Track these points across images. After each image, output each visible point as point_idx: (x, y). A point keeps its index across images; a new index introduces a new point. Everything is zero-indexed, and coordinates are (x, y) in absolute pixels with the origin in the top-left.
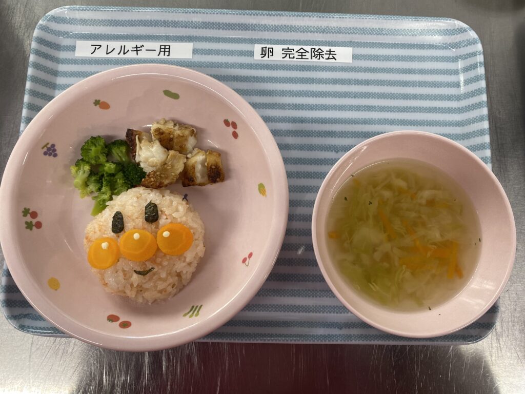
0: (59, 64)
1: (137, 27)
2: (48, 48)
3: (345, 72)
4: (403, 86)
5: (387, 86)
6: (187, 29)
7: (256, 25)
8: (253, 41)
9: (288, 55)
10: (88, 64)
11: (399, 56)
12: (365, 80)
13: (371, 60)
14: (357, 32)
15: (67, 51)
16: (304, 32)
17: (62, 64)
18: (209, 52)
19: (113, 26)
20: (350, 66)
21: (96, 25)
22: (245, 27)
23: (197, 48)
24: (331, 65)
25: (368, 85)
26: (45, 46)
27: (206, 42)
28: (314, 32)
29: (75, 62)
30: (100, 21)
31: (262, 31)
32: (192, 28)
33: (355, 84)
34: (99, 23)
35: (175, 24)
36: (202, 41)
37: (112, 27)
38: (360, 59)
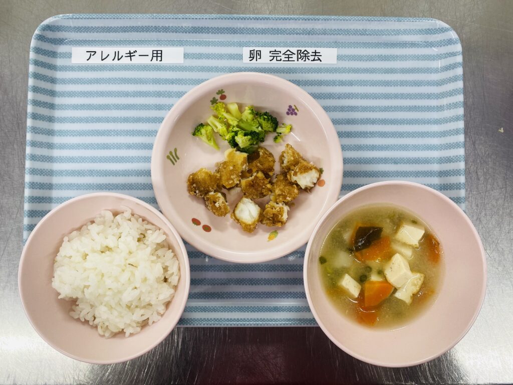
0: (57, 71)
1: (130, 33)
2: (45, 57)
3: (330, 73)
4: (385, 86)
5: (370, 86)
6: (178, 34)
7: (243, 28)
8: (241, 45)
9: (275, 58)
10: (85, 71)
11: (381, 55)
12: (349, 80)
13: (355, 60)
14: (342, 33)
15: (63, 58)
16: (290, 34)
17: (60, 71)
18: (200, 56)
19: (106, 32)
20: (335, 67)
21: (90, 32)
22: (234, 31)
23: (188, 53)
24: (316, 67)
25: (352, 86)
26: (42, 55)
27: (196, 46)
28: (300, 34)
29: (72, 68)
30: (94, 28)
31: (250, 34)
32: (183, 32)
33: (339, 86)
34: (93, 30)
35: (166, 29)
36: (193, 46)
37: (105, 34)
38: (344, 59)
